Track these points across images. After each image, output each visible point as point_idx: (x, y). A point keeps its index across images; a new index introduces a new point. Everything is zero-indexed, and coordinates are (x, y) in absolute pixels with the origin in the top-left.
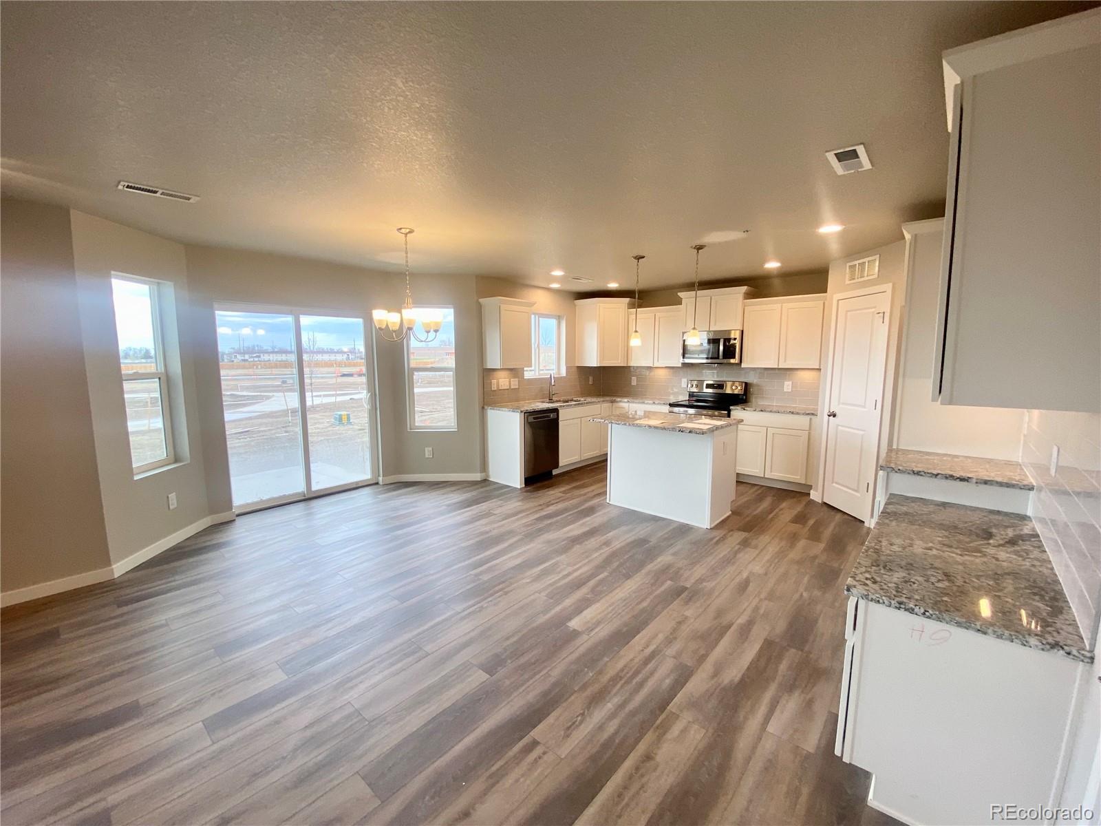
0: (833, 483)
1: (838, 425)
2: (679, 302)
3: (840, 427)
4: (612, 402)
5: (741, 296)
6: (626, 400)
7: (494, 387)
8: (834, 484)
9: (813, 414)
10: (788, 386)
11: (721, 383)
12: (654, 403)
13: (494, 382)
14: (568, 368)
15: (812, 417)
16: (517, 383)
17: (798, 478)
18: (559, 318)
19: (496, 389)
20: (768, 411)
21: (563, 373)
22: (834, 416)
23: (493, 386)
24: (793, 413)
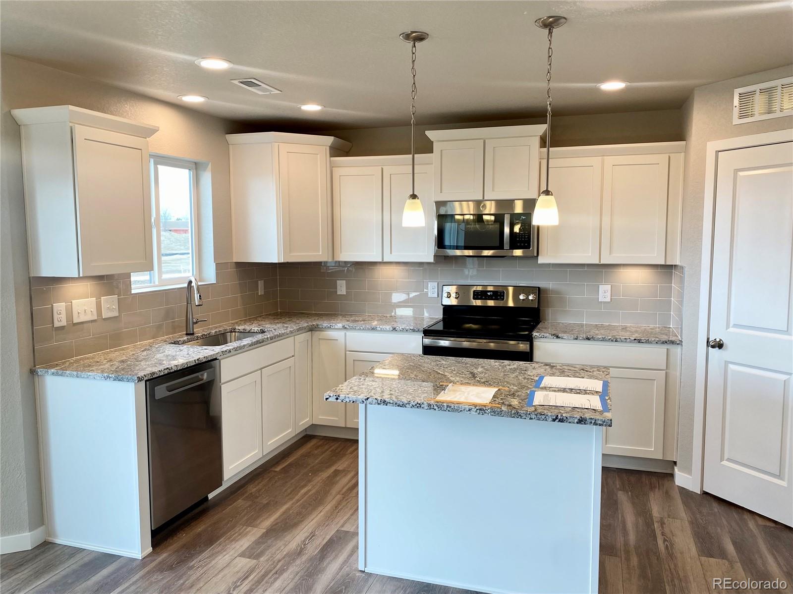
0: (722, 460)
1: (727, 363)
2: (427, 147)
3: (731, 366)
4: (312, 329)
5: (537, 141)
6: (340, 325)
7: (60, 320)
8: (725, 463)
9: (673, 342)
10: (605, 292)
11: (500, 289)
12: (394, 329)
13: (60, 307)
14: (219, 266)
15: (670, 347)
16: (115, 306)
17: (651, 450)
18: (196, 167)
19: (64, 323)
20: (598, 340)
21: (210, 276)
22: (720, 345)
23: (56, 316)
24: (639, 341)
